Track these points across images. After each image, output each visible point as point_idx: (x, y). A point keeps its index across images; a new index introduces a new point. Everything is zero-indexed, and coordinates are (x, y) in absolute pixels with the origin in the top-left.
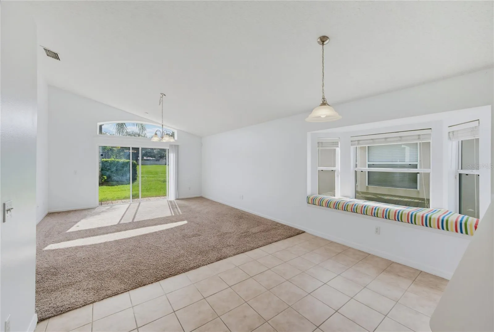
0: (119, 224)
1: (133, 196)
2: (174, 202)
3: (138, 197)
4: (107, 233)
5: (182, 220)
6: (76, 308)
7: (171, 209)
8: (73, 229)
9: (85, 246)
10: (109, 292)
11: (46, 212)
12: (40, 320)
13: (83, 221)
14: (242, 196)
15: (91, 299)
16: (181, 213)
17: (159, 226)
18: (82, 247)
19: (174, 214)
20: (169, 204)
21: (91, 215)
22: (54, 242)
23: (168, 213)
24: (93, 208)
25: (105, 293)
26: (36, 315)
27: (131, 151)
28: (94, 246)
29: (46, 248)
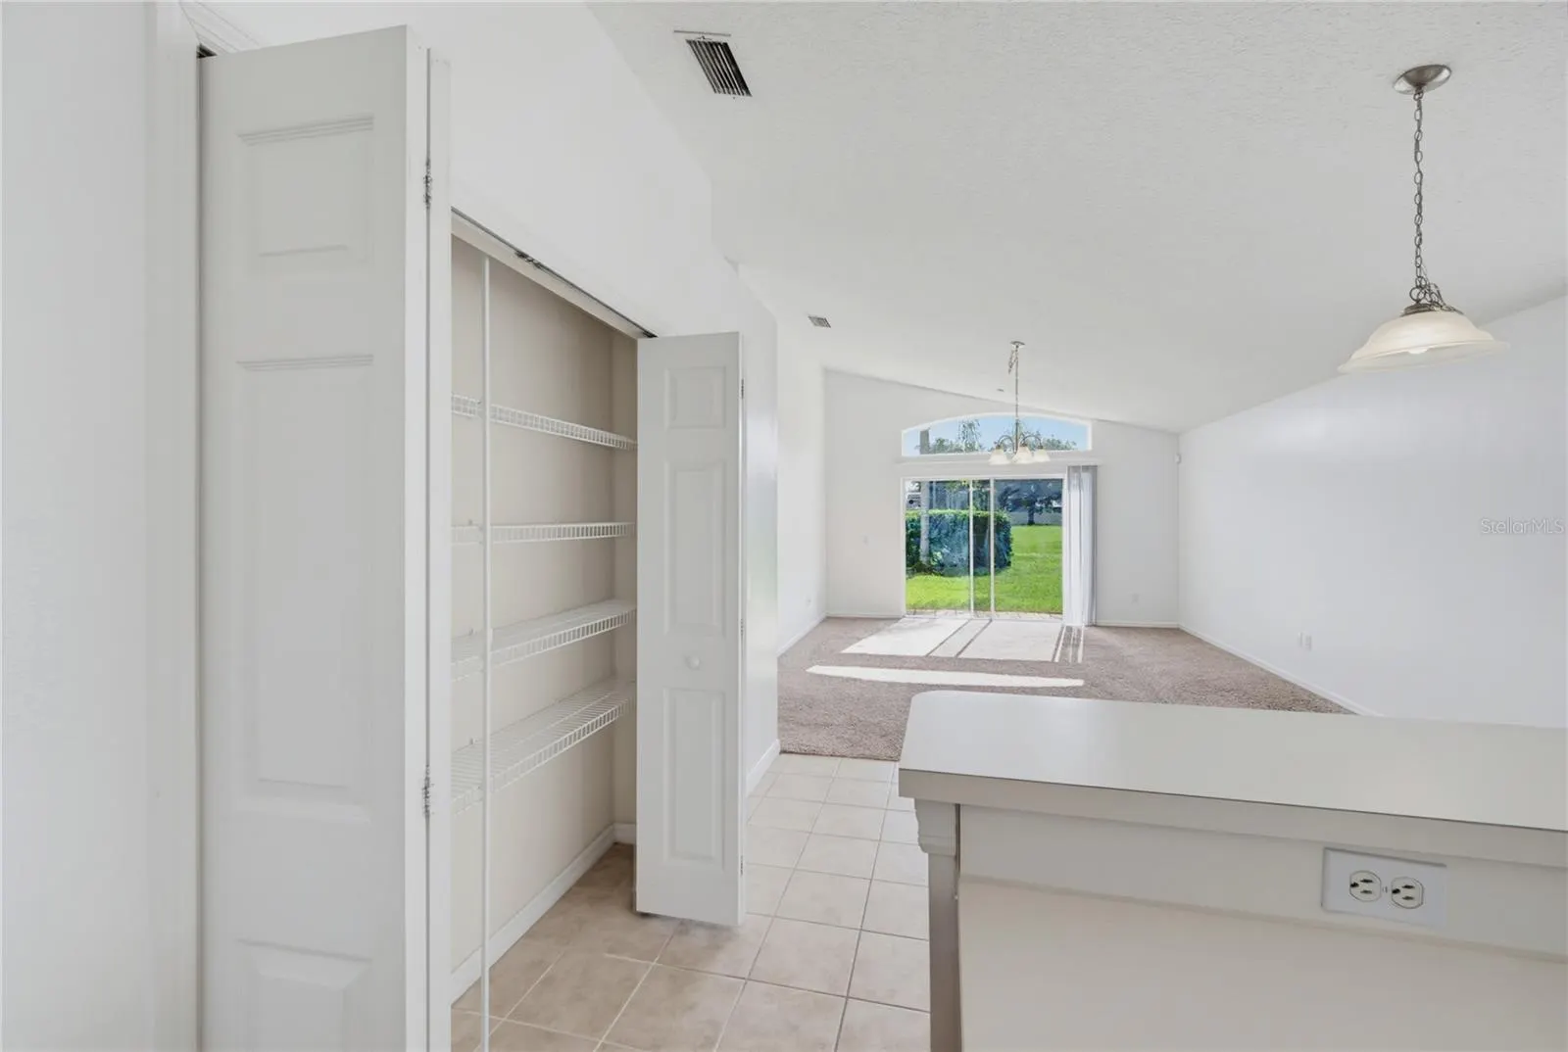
0: (927, 656)
1: (975, 604)
2: (1079, 631)
3: (988, 608)
4: (900, 668)
5: (1075, 677)
6: (821, 755)
7: (1061, 645)
8: (853, 649)
9: (860, 680)
10: (867, 753)
11: (823, 616)
12: (783, 752)
13: (873, 638)
14: (1309, 639)
15: (843, 751)
16: (1080, 660)
17: (1007, 677)
18: (855, 680)
19: (1060, 659)
20: (1061, 632)
21: (890, 631)
22: (822, 664)
23: (1045, 653)
24: (897, 619)
25: (861, 752)
26: (778, 741)
27: (971, 489)
28: (873, 683)
29: (810, 670)
